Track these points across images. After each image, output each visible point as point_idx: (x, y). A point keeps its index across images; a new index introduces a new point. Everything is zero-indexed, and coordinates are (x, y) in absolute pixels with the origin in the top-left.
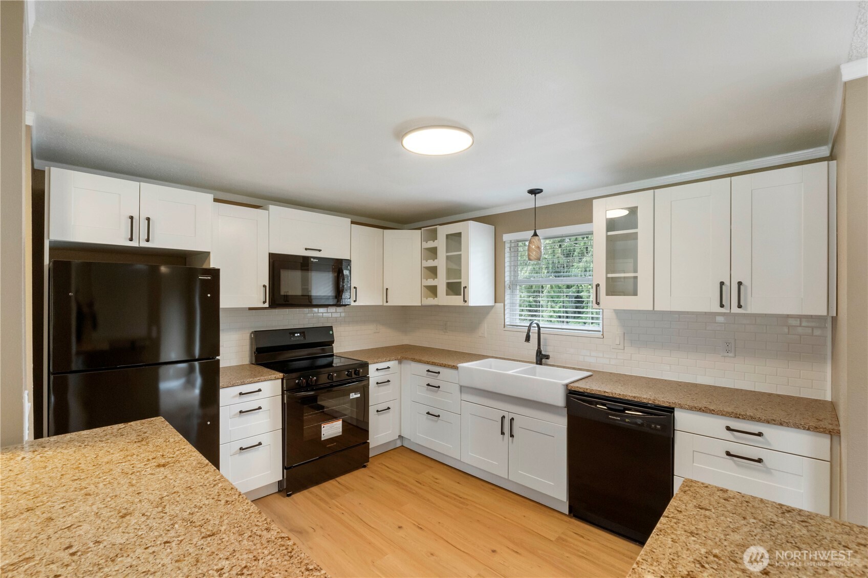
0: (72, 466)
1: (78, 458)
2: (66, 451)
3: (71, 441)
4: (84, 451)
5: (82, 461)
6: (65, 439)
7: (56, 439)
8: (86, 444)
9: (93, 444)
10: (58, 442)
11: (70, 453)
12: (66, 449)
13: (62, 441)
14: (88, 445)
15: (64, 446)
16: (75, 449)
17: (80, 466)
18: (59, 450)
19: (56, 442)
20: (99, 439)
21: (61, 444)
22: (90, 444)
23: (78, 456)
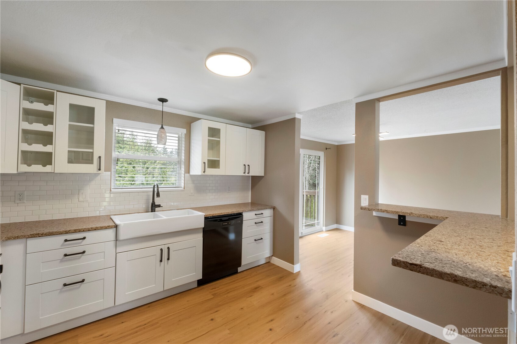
0: (482, 257)
1: (476, 259)
2: (481, 266)
3: (473, 271)
4: (469, 261)
5: (475, 257)
6: (477, 275)
7: (485, 278)
8: (465, 264)
9: (460, 262)
10: (484, 275)
11: (479, 263)
12: (480, 267)
13: (481, 274)
14: (464, 263)
15: (481, 270)
16: (474, 265)
17: (477, 255)
18: (486, 269)
19: (486, 276)
20: (453, 263)
21: (482, 272)
22: (462, 263)
23: (475, 260)
